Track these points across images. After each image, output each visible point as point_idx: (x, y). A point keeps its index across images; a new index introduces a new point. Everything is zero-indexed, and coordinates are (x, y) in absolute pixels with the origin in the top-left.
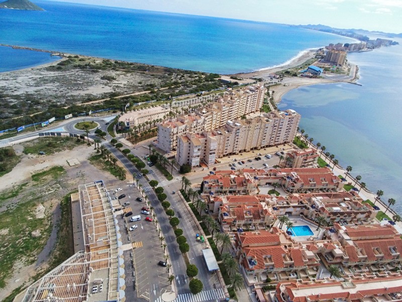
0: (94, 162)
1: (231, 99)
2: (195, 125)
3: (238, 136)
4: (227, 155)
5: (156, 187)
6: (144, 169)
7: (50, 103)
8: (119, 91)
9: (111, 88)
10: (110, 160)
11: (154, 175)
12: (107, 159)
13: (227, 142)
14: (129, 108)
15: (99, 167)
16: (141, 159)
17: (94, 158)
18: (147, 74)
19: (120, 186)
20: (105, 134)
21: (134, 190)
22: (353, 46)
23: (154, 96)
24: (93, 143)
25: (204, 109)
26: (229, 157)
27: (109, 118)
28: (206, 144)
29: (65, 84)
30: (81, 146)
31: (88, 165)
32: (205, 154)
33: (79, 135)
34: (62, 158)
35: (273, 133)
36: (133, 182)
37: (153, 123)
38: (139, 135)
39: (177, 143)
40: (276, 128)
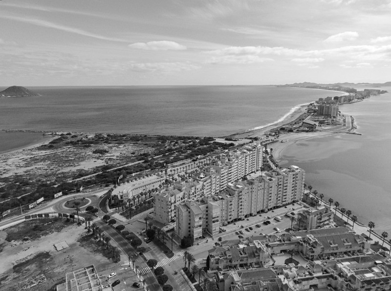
0: (84, 243)
1: (229, 160)
2: (193, 191)
3: (241, 199)
4: (232, 222)
5: (155, 268)
6: (140, 247)
7: (40, 183)
8: (111, 163)
9: (104, 161)
10: (102, 239)
11: (152, 254)
12: (99, 239)
13: (230, 207)
14: (123, 181)
15: (90, 249)
16: (137, 235)
17: (85, 240)
18: (140, 144)
19: (114, 269)
20: (96, 210)
21: (129, 274)
22: (343, 98)
23: (148, 164)
24: (83, 222)
25: (202, 174)
26: (235, 224)
27: (101, 193)
28: (207, 211)
29: (57, 161)
30: (70, 226)
31: (77, 248)
32: (207, 222)
33: (69, 214)
34: (49, 242)
35: (279, 193)
36: (128, 264)
37: (148, 194)
38: (133, 208)
39: (175, 213)
40: (281, 186)
